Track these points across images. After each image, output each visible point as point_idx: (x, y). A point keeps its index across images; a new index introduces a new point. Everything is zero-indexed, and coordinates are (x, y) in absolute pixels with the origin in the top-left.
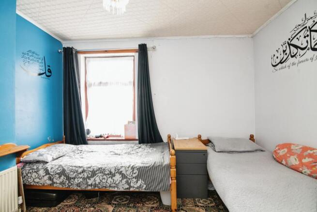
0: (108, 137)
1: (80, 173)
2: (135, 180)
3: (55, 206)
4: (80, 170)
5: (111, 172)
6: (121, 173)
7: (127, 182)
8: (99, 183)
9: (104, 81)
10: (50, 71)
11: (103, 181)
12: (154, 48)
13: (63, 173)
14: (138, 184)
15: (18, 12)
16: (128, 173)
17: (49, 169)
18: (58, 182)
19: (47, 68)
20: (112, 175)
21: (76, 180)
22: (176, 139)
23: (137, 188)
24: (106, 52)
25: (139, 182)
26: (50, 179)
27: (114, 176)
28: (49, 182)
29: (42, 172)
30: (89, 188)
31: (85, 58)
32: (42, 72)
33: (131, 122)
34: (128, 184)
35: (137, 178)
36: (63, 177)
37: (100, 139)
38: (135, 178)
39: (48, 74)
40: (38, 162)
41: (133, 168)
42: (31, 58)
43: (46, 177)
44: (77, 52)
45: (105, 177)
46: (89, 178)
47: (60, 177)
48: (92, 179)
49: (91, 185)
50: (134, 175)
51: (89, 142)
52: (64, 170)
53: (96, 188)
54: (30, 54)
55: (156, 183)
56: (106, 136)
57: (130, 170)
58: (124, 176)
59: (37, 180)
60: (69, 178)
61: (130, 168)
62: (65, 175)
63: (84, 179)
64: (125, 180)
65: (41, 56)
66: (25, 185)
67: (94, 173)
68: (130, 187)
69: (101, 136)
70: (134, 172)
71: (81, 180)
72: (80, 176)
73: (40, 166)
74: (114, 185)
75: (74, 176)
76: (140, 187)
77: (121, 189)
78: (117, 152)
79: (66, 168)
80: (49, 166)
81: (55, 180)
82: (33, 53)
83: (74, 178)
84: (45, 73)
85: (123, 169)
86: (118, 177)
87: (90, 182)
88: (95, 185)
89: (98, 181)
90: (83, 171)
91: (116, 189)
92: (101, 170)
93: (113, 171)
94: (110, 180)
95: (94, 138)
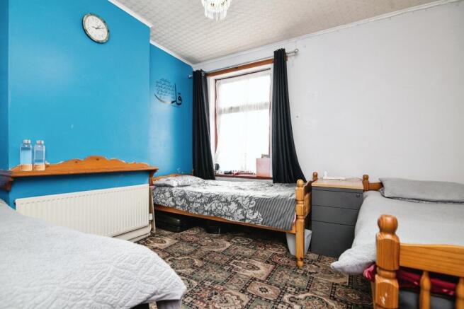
0: (237, 174)
1: (198, 198)
2: (251, 211)
3: (179, 232)
4: (199, 196)
5: (227, 200)
6: (237, 202)
7: (243, 213)
8: (215, 210)
9: (234, 105)
10: (180, 99)
11: (219, 208)
12: (296, 52)
13: (184, 196)
14: (254, 217)
15: (152, 42)
16: (245, 203)
17: (173, 192)
18: (180, 204)
19: (178, 96)
20: (228, 203)
21: (194, 204)
22: (324, 178)
23: (253, 220)
24: (237, 68)
25: (256, 214)
26: (173, 201)
27: (230, 204)
28: (173, 204)
29: (167, 194)
30: (206, 214)
31: (216, 80)
32: (173, 100)
33: (265, 155)
34: (243, 215)
35: (254, 209)
36: (183, 200)
37: (228, 175)
38: (252, 209)
39: (179, 102)
40: (166, 186)
41: (251, 198)
42: (164, 86)
43: (171, 199)
44: (207, 75)
45: (221, 204)
46: (205, 203)
47: (181, 200)
48: (209, 205)
49: (207, 211)
50: (251, 206)
51: (216, 178)
52: (185, 194)
53: (212, 215)
54: (163, 82)
55: (274, 219)
56: (235, 172)
57: (247, 200)
58: (239, 206)
59: (163, 201)
60: (188, 202)
61: (247, 198)
62: (186, 199)
63: (201, 204)
64: (241, 210)
65: (172, 84)
66: (155, 204)
67: (210, 200)
68: (246, 218)
69: (230, 173)
70: (252, 202)
71: (199, 205)
72: (198, 201)
73: (167, 189)
74: (229, 214)
75: (192, 200)
76: (256, 219)
77: (237, 220)
78: (242, 187)
79: (187, 193)
80: (174, 190)
81: (177, 203)
82: (165, 81)
83: (193, 202)
84: (176, 101)
85: (240, 199)
86: (233, 206)
87: (207, 208)
88: (211, 212)
89: (214, 208)
90: (201, 197)
91: (231, 219)
92: (218, 197)
93: (229, 199)
94: (225, 207)
95: (223, 174)
